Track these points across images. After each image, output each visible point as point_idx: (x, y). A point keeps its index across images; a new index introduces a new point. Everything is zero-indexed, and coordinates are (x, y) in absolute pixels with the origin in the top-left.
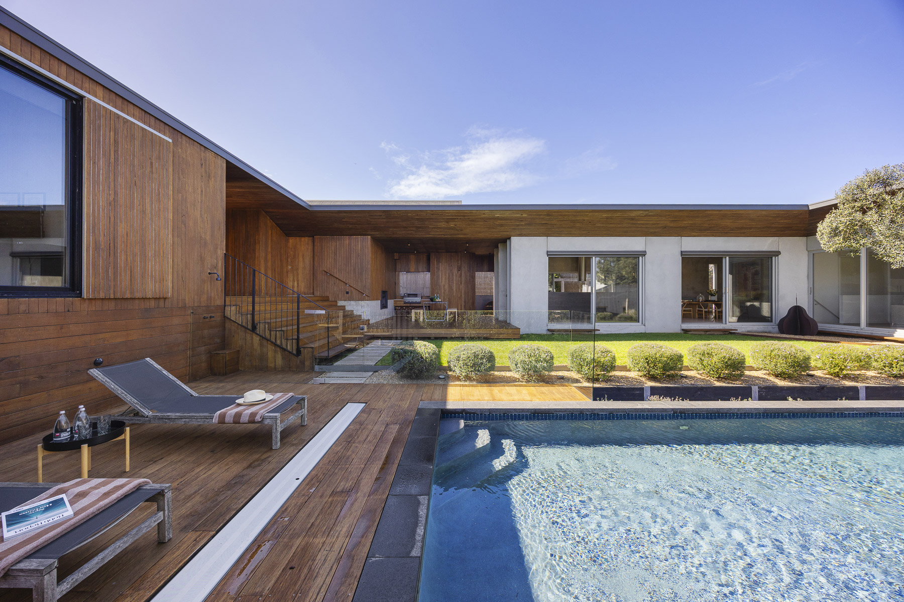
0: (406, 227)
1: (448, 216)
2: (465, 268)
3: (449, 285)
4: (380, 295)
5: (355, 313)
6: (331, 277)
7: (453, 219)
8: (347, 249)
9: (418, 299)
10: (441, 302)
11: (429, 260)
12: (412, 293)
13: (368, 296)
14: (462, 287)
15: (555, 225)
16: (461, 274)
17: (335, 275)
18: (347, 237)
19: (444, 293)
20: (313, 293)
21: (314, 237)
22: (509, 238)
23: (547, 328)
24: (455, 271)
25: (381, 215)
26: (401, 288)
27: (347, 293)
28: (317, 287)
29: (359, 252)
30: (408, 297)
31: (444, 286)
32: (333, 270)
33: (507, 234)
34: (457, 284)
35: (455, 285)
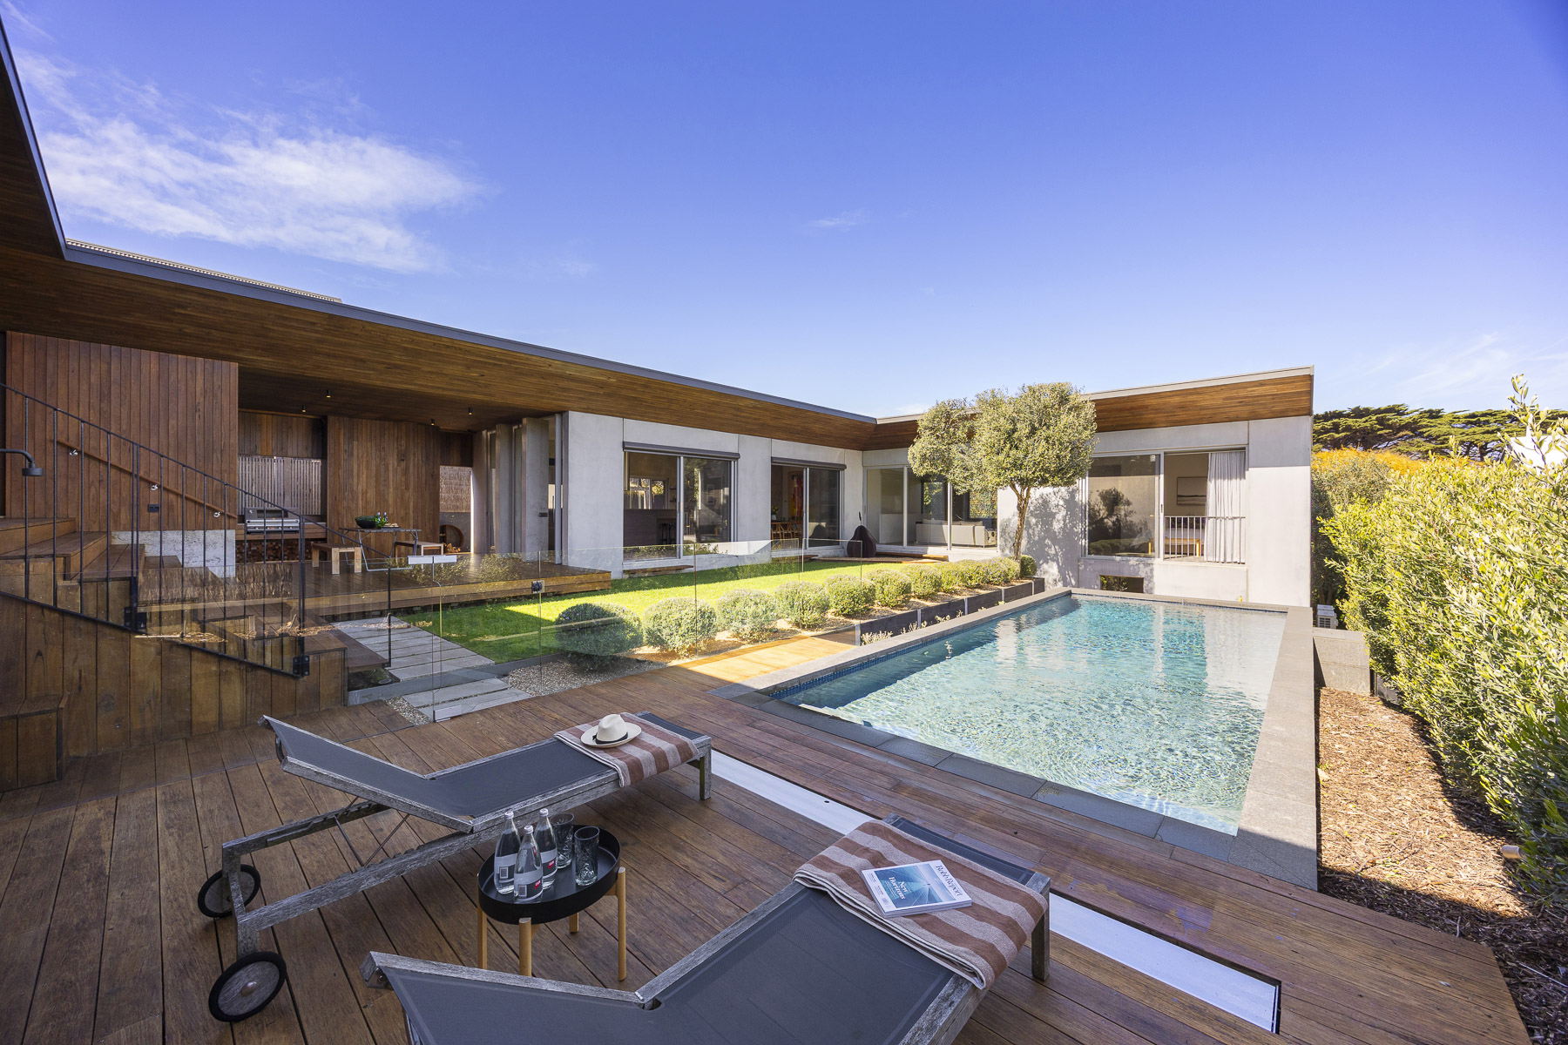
0: (363, 361)
2: (416, 458)
6: (84, 460)
7: (486, 363)
8: (153, 386)
9: (292, 523)
13: (230, 517)
14: (410, 495)
16: (407, 468)
17: (105, 457)
18: (154, 354)
22: (563, 413)
23: (621, 570)
24: (392, 461)
25: (314, 324)
27: (155, 508)
30: (260, 518)
31: (365, 493)
32: (93, 442)
33: (567, 404)
34: (396, 489)
35: (391, 490)
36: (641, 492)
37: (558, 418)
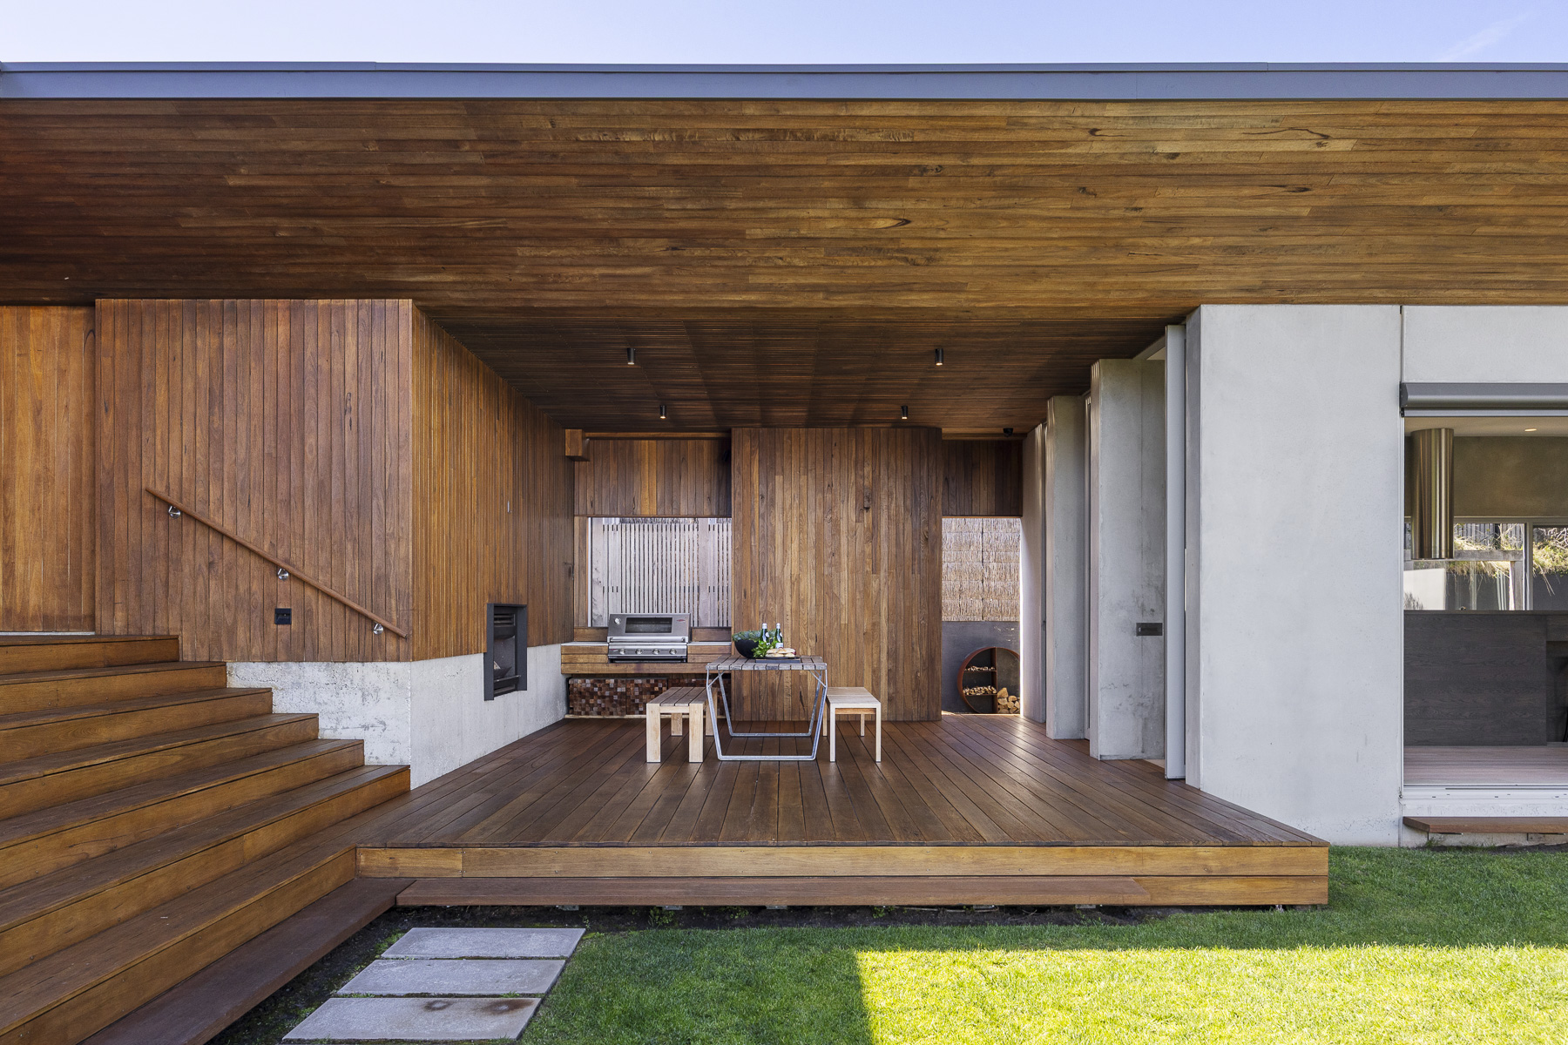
0: (610, 236)
1: (871, 148)
2: (892, 502)
3: (820, 577)
4: (479, 626)
5: (328, 729)
6: (188, 528)
8: (282, 371)
9: (673, 643)
10: (796, 659)
11: (724, 458)
12: (646, 613)
13: (398, 636)
14: (881, 584)
15: (1488, 221)
16: (875, 525)
17: (216, 520)
18: (282, 303)
19: (796, 613)
20: (91, 620)
21: (93, 305)
22: (1185, 317)
23: (1397, 814)
24: (847, 512)
26: (598, 591)
27: (283, 617)
28: (111, 583)
29: (351, 386)
30: (628, 631)
31: (795, 582)
32: (200, 490)
33: (1189, 281)
34: (854, 571)
35: (845, 574)
36: (1501, 566)
37: (1172, 338)
